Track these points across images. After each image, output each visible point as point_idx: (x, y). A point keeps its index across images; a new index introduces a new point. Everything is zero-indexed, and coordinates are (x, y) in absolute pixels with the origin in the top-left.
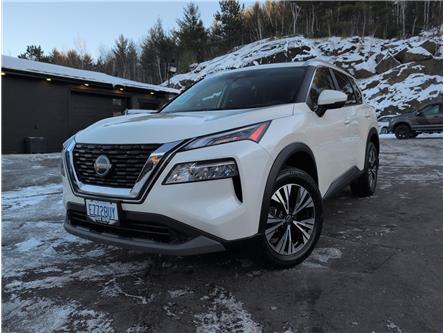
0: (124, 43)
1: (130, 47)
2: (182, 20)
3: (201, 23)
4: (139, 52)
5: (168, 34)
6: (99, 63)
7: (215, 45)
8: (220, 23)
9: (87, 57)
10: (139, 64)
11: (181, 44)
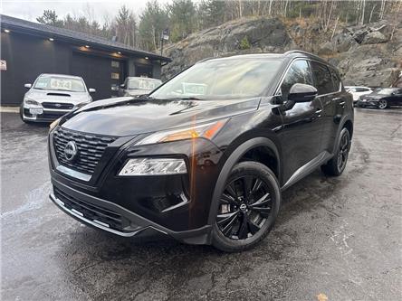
0: (126, 13)
1: (131, 17)
6: (104, 29)
7: (201, 19)
9: (95, 24)
10: (137, 32)
11: (173, 15)
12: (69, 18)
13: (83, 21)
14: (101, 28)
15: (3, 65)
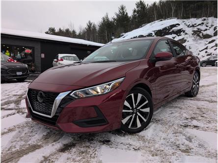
0: (91, 24)
1: (93, 26)
2: (118, 13)
4: (97, 28)
5: (111, 19)
6: (79, 34)
7: (133, 24)
8: (136, 13)
9: (74, 31)
10: (97, 34)
11: (117, 23)
12: (60, 29)
13: (67, 31)
15: (43, 56)
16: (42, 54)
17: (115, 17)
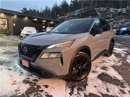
0: (47, 7)
1: (49, 9)
2: (62, 2)
3: (67, 3)
4: (51, 10)
5: (58, 5)
6: (41, 12)
7: (70, 9)
8: (72, 3)
9: (38, 11)
10: (51, 13)
11: (62, 8)
12: (30, 9)
13: (34, 10)
14: (40, 12)
15: (14, 25)
16: (14, 24)
17: (61, 4)
